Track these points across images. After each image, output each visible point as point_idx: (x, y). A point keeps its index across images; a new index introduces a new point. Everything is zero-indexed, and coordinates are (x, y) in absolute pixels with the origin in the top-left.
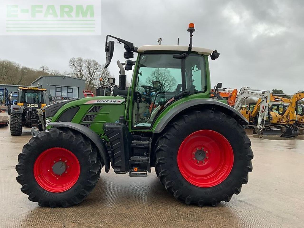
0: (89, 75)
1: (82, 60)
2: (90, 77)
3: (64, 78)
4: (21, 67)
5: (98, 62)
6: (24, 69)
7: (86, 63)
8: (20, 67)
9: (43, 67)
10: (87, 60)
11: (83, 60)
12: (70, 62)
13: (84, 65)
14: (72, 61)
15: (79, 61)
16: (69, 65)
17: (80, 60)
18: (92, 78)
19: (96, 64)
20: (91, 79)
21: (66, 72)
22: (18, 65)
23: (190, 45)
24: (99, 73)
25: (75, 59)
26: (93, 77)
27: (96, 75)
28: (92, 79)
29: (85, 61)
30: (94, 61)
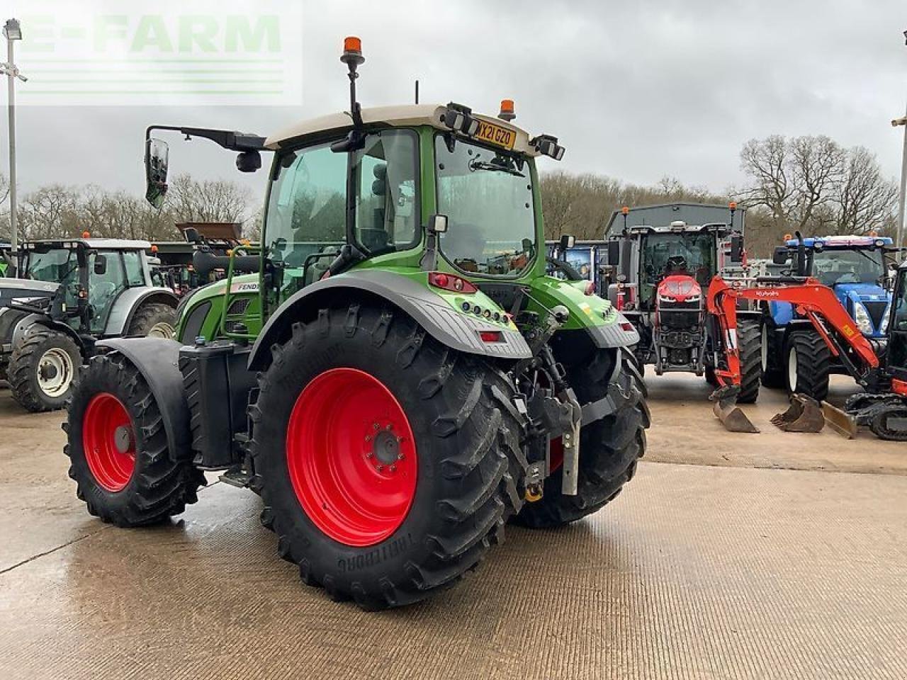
0: (805, 188)
1: (780, 144)
2: (810, 195)
3: (678, 209)
4: (622, 188)
5: (836, 140)
6: (630, 192)
7: (796, 151)
8: (620, 189)
9: (664, 182)
10: (798, 141)
11: (787, 141)
12: (742, 156)
13: (788, 157)
14: (750, 152)
15: (771, 147)
16: (741, 166)
17: (776, 146)
18: (815, 196)
19: (831, 147)
20: (812, 201)
21: (730, 187)
22: (615, 184)
23: (356, 108)
24: (838, 177)
25: (760, 145)
26: (818, 194)
27: (829, 185)
28: (816, 199)
29: (793, 143)
30: (822, 140)
